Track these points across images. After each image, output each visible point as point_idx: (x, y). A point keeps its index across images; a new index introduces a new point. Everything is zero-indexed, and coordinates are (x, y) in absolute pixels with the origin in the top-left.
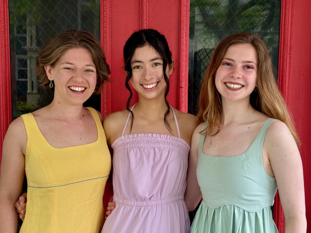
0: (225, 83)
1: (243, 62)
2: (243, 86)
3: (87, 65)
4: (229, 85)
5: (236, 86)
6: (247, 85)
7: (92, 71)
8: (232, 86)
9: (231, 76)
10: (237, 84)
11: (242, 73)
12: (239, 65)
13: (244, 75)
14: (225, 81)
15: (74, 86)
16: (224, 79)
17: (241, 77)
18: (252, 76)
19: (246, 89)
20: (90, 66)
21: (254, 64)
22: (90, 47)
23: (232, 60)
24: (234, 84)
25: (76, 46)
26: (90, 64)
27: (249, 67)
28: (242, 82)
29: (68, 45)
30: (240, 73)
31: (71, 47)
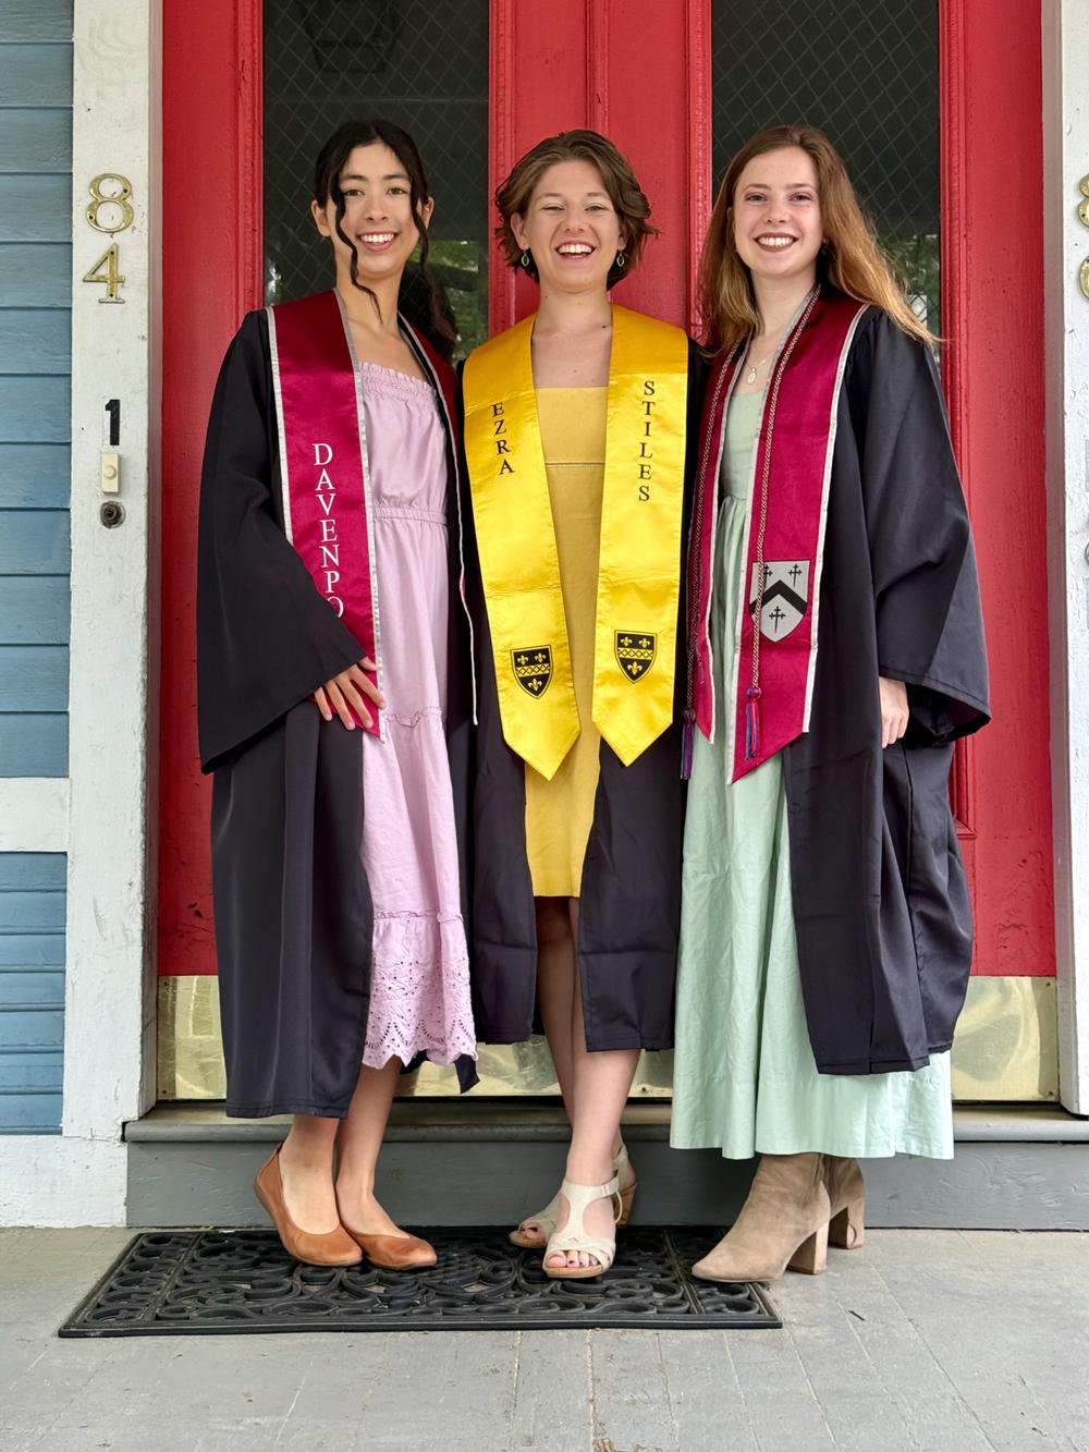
0: (757, 240)
1: (788, 187)
2: (795, 240)
3: (590, 194)
4: (764, 241)
5: (779, 242)
6: (803, 235)
7: (605, 209)
8: (771, 242)
9: (766, 219)
10: (782, 236)
11: (790, 212)
12: (781, 195)
13: (795, 215)
14: (755, 235)
15: (565, 244)
16: (753, 230)
17: (786, 218)
18: (809, 217)
19: (802, 244)
20: (596, 195)
21: (810, 189)
22: (595, 156)
23: (765, 186)
24: (775, 236)
25: (565, 157)
26: (596, 191)
27: (801, 198)
28: (792, 232)
29: (549, 156)
30: (782, 210)
31: (554, 161)
